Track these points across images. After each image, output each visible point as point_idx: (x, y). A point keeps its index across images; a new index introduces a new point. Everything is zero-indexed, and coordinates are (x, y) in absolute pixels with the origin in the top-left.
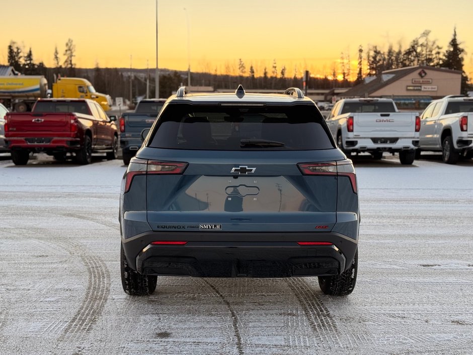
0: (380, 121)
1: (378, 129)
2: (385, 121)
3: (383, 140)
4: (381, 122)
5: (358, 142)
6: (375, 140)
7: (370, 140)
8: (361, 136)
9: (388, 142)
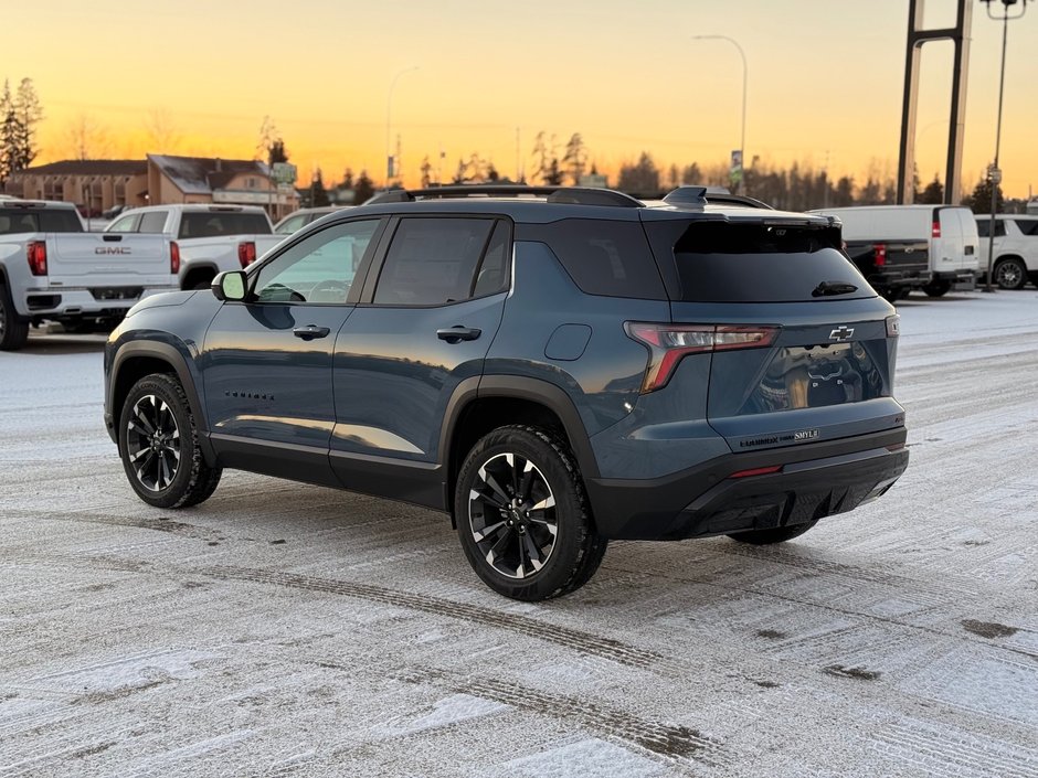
0: (104, 252)
1: (99, 268)
2: (113, 252)
3: (111, 292)
4: (106, 255)
5: (63, 298)
6: (97, 293)
7: (88, 293)
8: (64, 285)
9: (122, 297)
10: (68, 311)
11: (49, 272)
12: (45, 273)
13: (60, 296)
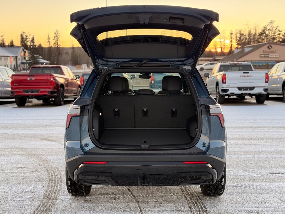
0: (243, 77)
2: (246, 77)
3: (245, 88)
4: (244, 78)
6: (240, 89)
7: (237, 89)
8: (231, 86)
9: (248, 90)
10: (231, 93)
11: (226, 82)
12: (225, 83)
13: (228, 90)
